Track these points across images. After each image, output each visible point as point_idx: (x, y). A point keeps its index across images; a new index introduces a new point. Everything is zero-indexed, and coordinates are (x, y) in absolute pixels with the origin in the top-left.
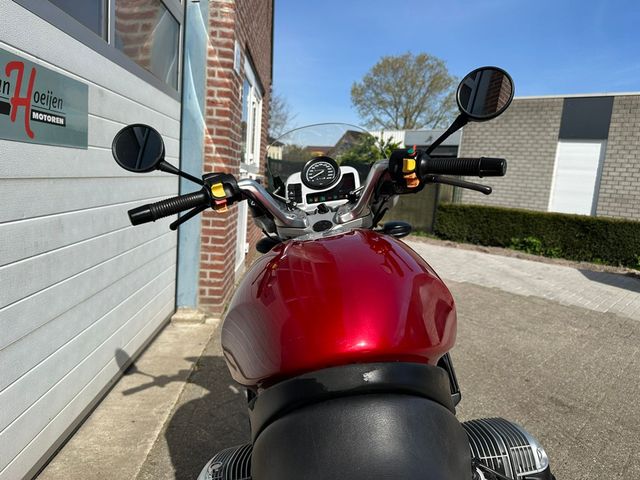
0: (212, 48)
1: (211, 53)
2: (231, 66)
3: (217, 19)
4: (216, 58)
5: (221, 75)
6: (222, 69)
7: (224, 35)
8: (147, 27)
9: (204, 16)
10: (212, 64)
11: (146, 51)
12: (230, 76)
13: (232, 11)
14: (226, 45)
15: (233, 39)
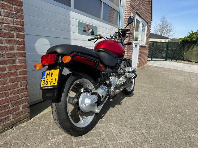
1: (125, 17)
3: (126, 9)
6: (127, 20)
7: (128, 12)
8: (113, 13)
10: (125, 19)
11: (113, 18)
13: (130, 7)
14: (128, 14)
15: (130, 13)
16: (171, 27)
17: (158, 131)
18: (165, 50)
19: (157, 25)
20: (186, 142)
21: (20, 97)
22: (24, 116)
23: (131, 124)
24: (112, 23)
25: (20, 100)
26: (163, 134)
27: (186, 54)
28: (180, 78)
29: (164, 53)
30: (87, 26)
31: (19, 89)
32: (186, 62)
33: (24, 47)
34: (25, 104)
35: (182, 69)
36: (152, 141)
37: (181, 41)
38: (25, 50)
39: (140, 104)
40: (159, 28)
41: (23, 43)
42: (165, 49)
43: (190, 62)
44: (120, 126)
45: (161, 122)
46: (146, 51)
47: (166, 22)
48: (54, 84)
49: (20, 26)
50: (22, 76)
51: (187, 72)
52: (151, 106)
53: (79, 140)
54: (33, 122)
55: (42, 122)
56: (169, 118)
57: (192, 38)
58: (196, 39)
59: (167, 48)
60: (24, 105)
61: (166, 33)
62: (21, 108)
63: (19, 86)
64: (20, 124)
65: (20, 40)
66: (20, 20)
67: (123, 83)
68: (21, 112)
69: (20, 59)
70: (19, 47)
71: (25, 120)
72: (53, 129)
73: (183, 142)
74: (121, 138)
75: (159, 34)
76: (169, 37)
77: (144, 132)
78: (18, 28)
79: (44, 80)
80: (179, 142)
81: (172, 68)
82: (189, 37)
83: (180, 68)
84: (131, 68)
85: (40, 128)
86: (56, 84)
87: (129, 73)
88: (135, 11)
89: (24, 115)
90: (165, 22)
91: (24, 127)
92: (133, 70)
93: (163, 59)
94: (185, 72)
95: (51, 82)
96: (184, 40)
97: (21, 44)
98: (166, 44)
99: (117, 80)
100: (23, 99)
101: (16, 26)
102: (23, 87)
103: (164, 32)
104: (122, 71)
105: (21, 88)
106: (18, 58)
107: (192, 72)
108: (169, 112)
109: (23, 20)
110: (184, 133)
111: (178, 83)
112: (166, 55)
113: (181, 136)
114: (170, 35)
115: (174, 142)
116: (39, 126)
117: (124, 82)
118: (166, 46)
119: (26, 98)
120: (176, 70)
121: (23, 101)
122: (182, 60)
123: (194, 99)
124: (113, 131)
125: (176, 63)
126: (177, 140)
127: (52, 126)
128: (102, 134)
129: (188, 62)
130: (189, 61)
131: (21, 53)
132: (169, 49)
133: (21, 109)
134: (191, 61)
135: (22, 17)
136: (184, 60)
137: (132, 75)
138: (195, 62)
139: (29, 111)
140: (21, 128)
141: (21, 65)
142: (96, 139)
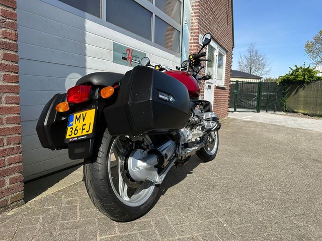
0: (191, 38)
1: (191, 40)
2: (198, 43)
3: (192, 28)
4: (192, 41)
5: (194, 46)
6: (194, 44)
7: (195, 33)
8: (172, 34)
9: (189, 28)
10: (191, 43)
11: (171, 42)
12: (197, 46)
13: (198, 24)
14: (196, 36)
15: (198, 33)
16: (264, 61)
17: (245, 218)
18: (255, 96)
19: (243, 57)
20: (293, 235)
21: (6, 163)
22: (12, 198)
23: (199, 207)
24: (171, 49)
25: (6, 168)
26: (253, 223)
27: (289, 102)
28: (280, 137)
29: (255, 100)
30: (128, 51)
31: (6, 150)
32: (289, 114)
33: (17, 77)
34: (14, 175)
35: (283, 124)
36: (236, 235)
37: (280, 80)
38: (18, 82)
39: (216, 176)
40: (245, 62)
41: (15, 70)
42: (256, 94)
43: (295, 114)
44: (182, 211)
45: (251, 204)
46: (226, 95)
47: (256, 54)
48: (87, 132)
49: (11, 41)
50: (11, 126)
51: (291, 128)
52: (234, 179)
53: (109, 236)
54: (28, 208)
55: (45, 207)
56: (264, 198)
57: (297, 76)
58: (303, 77)
59: (259, 93)
60: (14, 178)
61: (257, 70)
62: (8, 183)
63: (5, 144)
64: (4, 211)
65: (10, 63)
66: (11, 30)
67: (199, 139)
68: (8, 189)
69: (9, 97)
70: (8, 76)
71: (15, 204)
72: (63, 219)
73: (288, 235)
74: (183, 231)
75: (246, 72)
76: (262, 77)
77: (221, 220)
78: (6, 44)
79: (72, 128)
80: (280, 235)
81: (267, 122)
82: (292, 74)
83: (280, 122)
84: (210, 113)
85: (41, 218)
86: (91, 132)
87: (207, 121)
88: (207, 31)
89: (13, 195)
90: (254, 53)
91: (12, 216)
92: (214, 116)
93: (254, 109)
94: (288, 128)
95: (83, 129)
96: (284, 80)
97: (12, 72)
98: (257, 85)
99: (188, 133)
100: (11, 166)
101: (4, 40)
102: (12, 146)
103: (253, 69)
104: (196, 119)
105: (8, 147)
106: (5, 95)
107: (298, 128)
108: (264, 188)
109: (16, 31)
110: (289, 221)
111: (277, 145)
112: (258, 103)
113: (284, 226)
114: (263, 73)
115: (273, 235)
116: (39, 214)
117: (200, 137)
118: (257, 90)
119: (18, 165)
120: (274, 125)
121: (13, 171)
122: (282, 111)
123: (303, 168)
124: (168, 220)
125: (274, 115)
126: (278, 232)
127: (63, 213)
128: (151, 226)
129: (292, 114)
130: (293, 112)
131: (11, 86)
132: (263, 94)
133: (7, 185)
134: (297, 113)
135: (13, 26)
136: (286, 111)
137: (213, 125)
138: (304, 114)
139: (23, 188)
140: (5, 219)
141: (10, 107)
142: (138, 235)
